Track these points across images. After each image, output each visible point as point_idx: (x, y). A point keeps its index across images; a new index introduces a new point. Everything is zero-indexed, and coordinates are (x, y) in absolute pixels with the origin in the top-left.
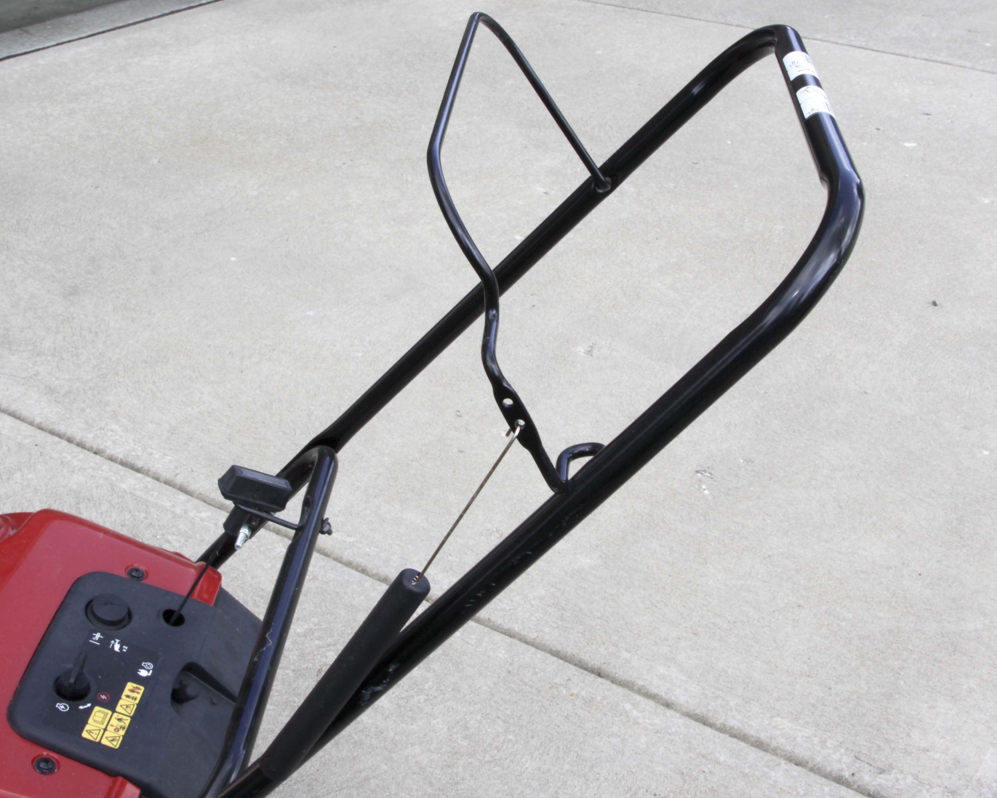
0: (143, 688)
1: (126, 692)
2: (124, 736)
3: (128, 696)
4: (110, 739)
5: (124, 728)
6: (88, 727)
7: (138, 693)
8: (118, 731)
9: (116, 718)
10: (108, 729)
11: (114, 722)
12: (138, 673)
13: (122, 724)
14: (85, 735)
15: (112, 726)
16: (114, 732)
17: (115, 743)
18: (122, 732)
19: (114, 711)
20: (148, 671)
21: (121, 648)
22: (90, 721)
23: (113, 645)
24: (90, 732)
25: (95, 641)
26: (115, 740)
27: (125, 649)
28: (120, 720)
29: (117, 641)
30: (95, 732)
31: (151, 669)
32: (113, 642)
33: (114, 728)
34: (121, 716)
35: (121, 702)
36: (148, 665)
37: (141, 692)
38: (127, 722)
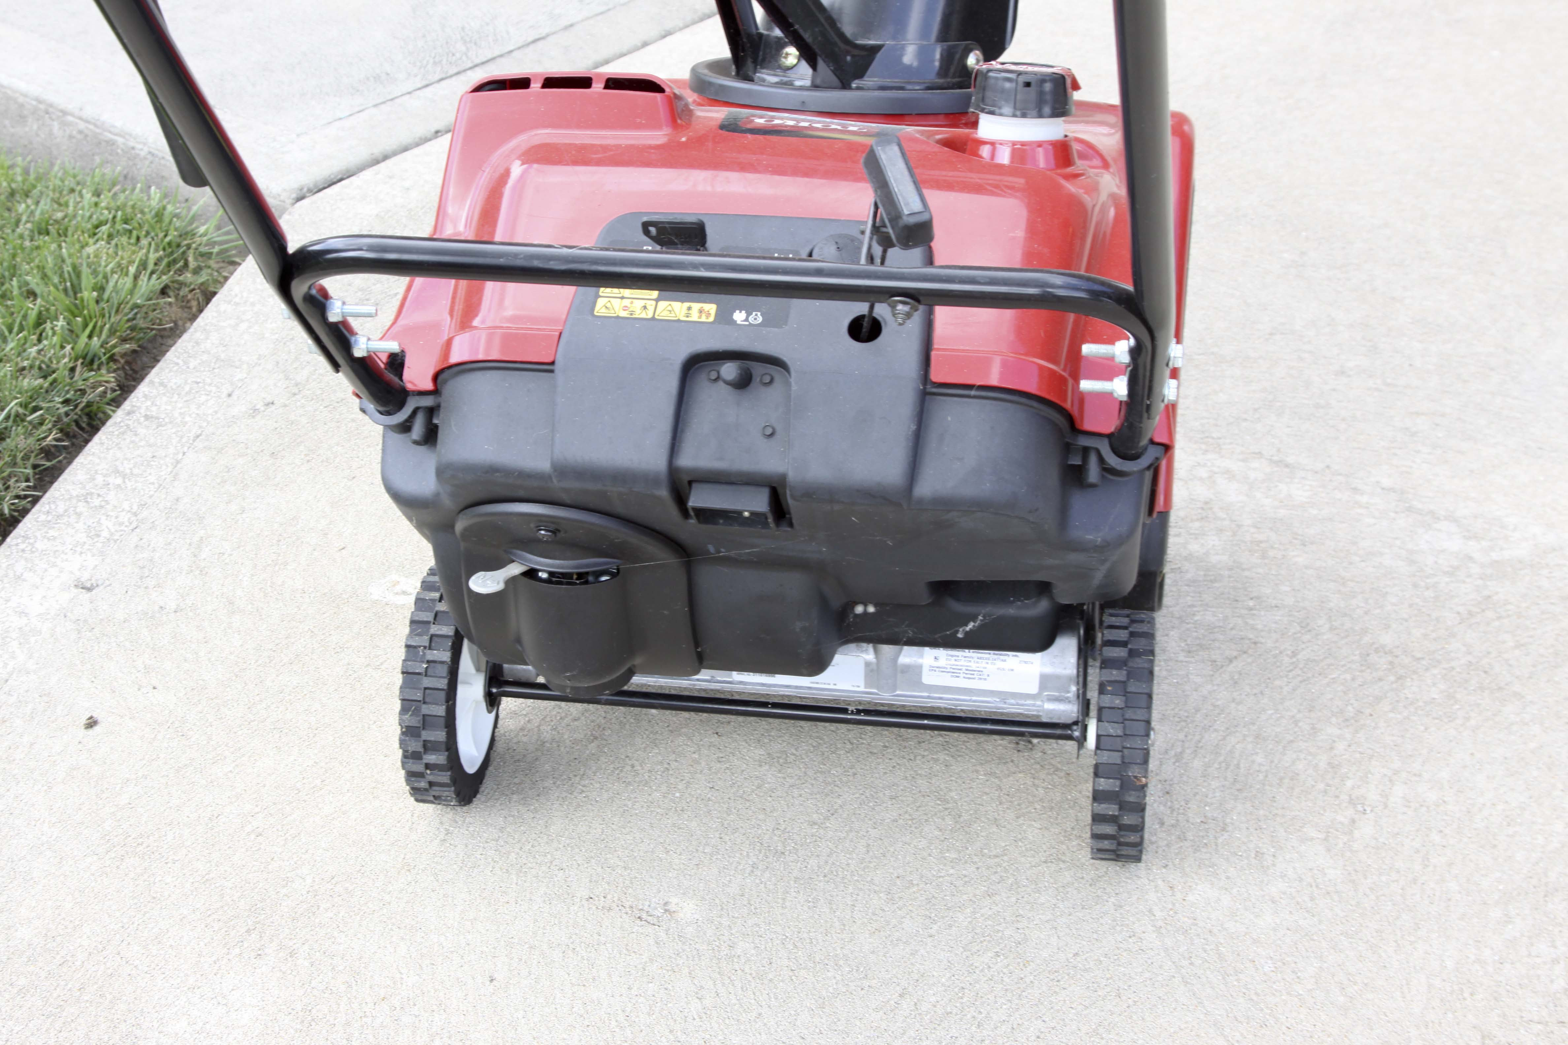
0: (711, 319)
1: (697, 306)
2: (618, 319)
3: (689, 309)
4: (608, 305)
5: (632, 315)
7: (700, 317)
9: (646, 304)
10: (625, 300)
11: (639, 304)
15: (632, 303)
16: (622, 306)
17: (604, 310)
18: (624, 314)
19: (657, 300)
20: (747, 320)
26: (609, 311)
28: (645, 308)
31: (749, 322)
33: (629, 305)
34: (651, 309)
35: (677, 305)
36: (755, 319)
37: (704, 319)
38: (643, 316)
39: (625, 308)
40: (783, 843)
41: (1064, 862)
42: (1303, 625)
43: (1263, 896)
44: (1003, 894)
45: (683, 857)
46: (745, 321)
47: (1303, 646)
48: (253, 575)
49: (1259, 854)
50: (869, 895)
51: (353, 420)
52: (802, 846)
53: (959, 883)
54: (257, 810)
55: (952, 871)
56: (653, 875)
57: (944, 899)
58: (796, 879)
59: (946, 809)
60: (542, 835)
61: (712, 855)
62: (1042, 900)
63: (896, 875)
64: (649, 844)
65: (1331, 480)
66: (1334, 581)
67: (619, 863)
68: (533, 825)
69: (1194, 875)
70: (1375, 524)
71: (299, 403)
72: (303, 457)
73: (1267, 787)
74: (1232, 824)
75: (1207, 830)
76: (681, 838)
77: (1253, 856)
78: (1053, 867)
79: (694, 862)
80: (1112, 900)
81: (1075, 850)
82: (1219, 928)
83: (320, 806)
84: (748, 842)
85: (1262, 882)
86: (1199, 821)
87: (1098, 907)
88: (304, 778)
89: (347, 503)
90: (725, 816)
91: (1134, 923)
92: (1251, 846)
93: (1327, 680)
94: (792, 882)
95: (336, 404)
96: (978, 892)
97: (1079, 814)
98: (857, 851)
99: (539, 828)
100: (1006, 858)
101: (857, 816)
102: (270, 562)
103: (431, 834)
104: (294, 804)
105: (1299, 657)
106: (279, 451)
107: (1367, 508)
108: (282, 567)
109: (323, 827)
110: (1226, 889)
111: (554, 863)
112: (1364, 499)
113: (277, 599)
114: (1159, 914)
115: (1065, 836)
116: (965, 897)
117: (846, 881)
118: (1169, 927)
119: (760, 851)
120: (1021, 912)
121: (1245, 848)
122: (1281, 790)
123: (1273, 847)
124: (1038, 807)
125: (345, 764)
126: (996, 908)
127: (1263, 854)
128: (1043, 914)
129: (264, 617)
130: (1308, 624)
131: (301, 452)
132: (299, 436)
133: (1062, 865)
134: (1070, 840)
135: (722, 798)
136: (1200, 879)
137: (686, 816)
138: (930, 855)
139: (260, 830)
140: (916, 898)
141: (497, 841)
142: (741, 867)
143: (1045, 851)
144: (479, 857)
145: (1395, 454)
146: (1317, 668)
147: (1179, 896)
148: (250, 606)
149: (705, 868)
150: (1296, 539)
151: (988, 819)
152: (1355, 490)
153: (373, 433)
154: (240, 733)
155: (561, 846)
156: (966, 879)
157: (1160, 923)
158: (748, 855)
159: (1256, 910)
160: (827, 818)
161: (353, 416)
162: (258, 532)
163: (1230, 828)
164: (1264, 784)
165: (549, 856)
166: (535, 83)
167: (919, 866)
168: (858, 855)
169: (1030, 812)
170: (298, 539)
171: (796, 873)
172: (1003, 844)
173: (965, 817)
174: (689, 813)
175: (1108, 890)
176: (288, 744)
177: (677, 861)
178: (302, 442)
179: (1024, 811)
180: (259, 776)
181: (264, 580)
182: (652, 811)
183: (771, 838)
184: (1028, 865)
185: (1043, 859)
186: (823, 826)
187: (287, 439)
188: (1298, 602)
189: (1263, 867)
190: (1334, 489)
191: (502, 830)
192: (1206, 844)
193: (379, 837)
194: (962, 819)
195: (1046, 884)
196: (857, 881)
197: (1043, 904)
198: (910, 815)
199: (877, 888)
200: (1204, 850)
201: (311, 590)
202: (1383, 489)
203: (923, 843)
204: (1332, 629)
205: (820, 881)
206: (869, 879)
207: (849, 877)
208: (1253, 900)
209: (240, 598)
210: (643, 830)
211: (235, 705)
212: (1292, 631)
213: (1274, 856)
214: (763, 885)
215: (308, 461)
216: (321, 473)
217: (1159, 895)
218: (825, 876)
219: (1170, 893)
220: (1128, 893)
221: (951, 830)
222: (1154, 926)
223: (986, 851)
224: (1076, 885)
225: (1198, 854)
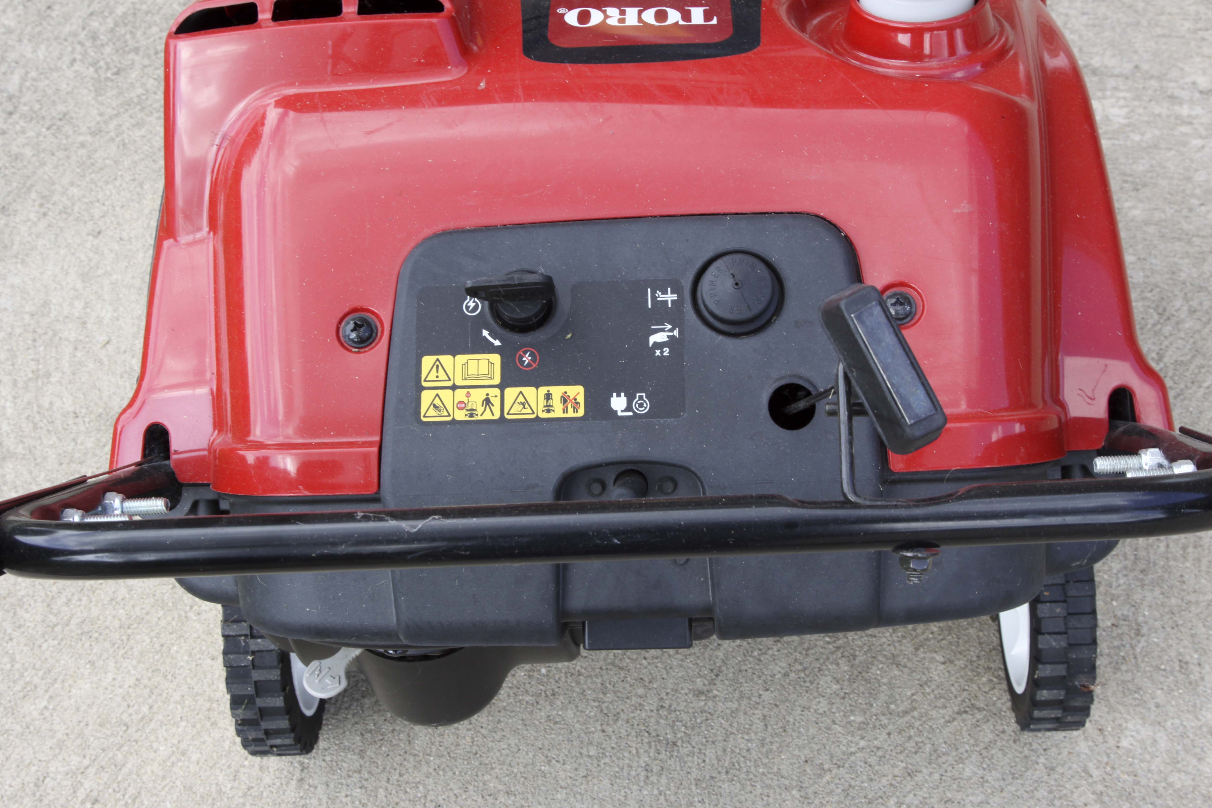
0: (581, 413)
1: (557, 391)
2: (454, 422)
3: (548, 396)
4: (437, 402)
5: (471, 415)
6: (446, 360)
7: (565, 410)
8: (460, 409)
9: (487, 395)
10: (458, 391)
11: (478, 396)
12: (615, 394)
13: (480, 409)
14: (428, 361)
15: (468, 395)
16: (456, 402)
17: (432, 412)
18: (461, 416)
19: (502, 387)
20: (629, 408)
21: (659, 345)
22: (461, 358)
23: (663, 330)
24: (437, 366)
25: (654, 298)
26: (440, 411)
27: (662, 352)
28: (487, 401)
29: (676, 333)
30: (442, 375)
31: (634, 412)
32: (669, 327)
33: (465, 400)
34: (496, 402)
35: (529, 392)
36: (641, 405)
37: (571, 414)
38: (488, 416)
39: (461, 406)
40: (672, 727)
41: (979, 709)
42: (1160, 311)
43: (1200, 727)
44: (924, 771)
45: (568, 767)
46: (626, 410)
47: (1166, 343)
48: (15, 398)
49: (1183, 664)
50: (780, 794)
51: (83, 145)
52: (693, 728)
53: (873, 760)
54: (86, 762)
55: (862, 743)
56: (540, 799)
57: (862, 788)
58: (698, 782)
59: (838, 648)
60: (407, 756)
61: (598, 759)
62: (967, 773)
63: (803, 758)
64: (527, 754)
65: (1144, 88)
66: (1180, 239)
67: (500, 787)
68: (395, 742)
69: (1121, 708)
70: (1203, 147)
71: (18, 127)
72: (37, 208)
73: (1172, 563)
74: (1146, 623)
75: (1120, 636)
76: (560, 738)
77: (1178, 668)
78: (970, 719)
79: (582, 772)
80: (1042, 760)
81: (987, 689)
82: (1163, 784)
83: (155, 745)
84: (633, 733)
85: (1195, 705)
86: (1109, 624)
87: (1029, 773)
88: (129, 706)
89: (100, 272)
90: (601, 696)
91: (1072, 792)
92: (1173, 654)
93: (1202, 390)
94: (693, 788)
95: (59, 123)
96: (896, 771)
97: (981, 634)
98: (754, 727)
99: (402, 745)
100: (915, 714)
101: (744, 673)
102: (30, 375)
103: (285, 773)
104: (126, 748)
105: (1166, 360)
106: (10, 204)
107: (1190, 123)
108: (45, 380)
109: (164, 778)
110: (1159, 723)
111: (429, 798)
112: (1184, 111)
113: (48, 431)
114: (1095, 773)
115: (972, 671)
116: (884, 781)
117: (751, 776)
118: (1111, 793)
119: (649, 744)
120: (949, 795)
121: (1166, 657)
122: (1188, 564)
123: (1196, 651)
124: (935, 629)
125: (170, 677)
126: (921, 793)
127: (1187, 663)
128: (973, 794)
129: (39, 460)
130: (1165, 310)
131: (34, 201)
132: (28, 177)
133: (979, 716)
134: (978, 674)
135: (593, 669)
136: (1129, 713)
137: (558, 703)
138: (834, 723)
139: (95, 794)
140: (832, 792)
141: (360, 772)
142: (633, 773)
143: (956, 697)
144: (344, 800)
145: (1203, 39)
146: (1187, 374)
147: (1112, 742)
148: (21, 446)
149: (595, 781)
150: (1126, 182)
151: (885, 656)
152: (1172, 98)
153: (107, 162)
154: (45, 646)
155: (431, 770)
156: (880, 753)
157: (1100, 787)
158: (638, 754)
159: (1198, 750)
160: (712, 682)
161: (81, 138)
162: (9, 330)
163: (1144, 630)
164: (1167, 559)
165: (421, 788)
166: (263, 12)
167: (825, 741)
168: (756, 733)
169: (928, 639)
170: (55, 335)
171: (695, 773)
172: (909, 693)
173: (861, 658)
174: (561, 698)
175: (1035, 746)
176: (101, 655)
177: (562, 774)
178: (32, 186)
179: (922, 638)
180: (78, 709)
181: (29, 403)
182: (520, 701)
183: (658, 722)
184: (942, 721)
185: (956, 709)
186: (710, 695)
187: (15, 184)
188: (1148, 277)
189: (1190, 683)
190: (1150, 100)
191: (362, 754)
192: (1124, 658)
193: (229, 786)
194: (857, 661)
195: (967, 747)
196: (763, 774)
197: (970, 778)
198: (801, 664)
199: (787, 782)
200: (1124, 668)
201: (84, 411)
202: (1201, 92)
203: (823, 705)
204: (1192, 311)
205: (723, 781)
206: (775, 769)
207: (753, 769)
208: (1191, 735)
209: (8, 434)
210: (516, 731)
211: (32, 602)
212: (1151, 322)
213: (1199, 664)
214: (662, 798)
215: (45, 214)
216: (62, 230)
217: (1091, 743)
218: (727, 772)
219: (1100, 739)
220: (1057, 746)
221: (849, 680)
222: (1094, 793)
223: (893, 707)
224: (999, 743)
225: (1118, 675)
